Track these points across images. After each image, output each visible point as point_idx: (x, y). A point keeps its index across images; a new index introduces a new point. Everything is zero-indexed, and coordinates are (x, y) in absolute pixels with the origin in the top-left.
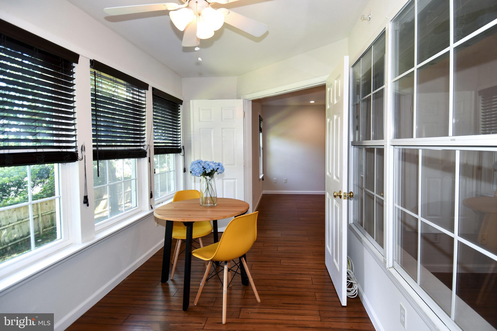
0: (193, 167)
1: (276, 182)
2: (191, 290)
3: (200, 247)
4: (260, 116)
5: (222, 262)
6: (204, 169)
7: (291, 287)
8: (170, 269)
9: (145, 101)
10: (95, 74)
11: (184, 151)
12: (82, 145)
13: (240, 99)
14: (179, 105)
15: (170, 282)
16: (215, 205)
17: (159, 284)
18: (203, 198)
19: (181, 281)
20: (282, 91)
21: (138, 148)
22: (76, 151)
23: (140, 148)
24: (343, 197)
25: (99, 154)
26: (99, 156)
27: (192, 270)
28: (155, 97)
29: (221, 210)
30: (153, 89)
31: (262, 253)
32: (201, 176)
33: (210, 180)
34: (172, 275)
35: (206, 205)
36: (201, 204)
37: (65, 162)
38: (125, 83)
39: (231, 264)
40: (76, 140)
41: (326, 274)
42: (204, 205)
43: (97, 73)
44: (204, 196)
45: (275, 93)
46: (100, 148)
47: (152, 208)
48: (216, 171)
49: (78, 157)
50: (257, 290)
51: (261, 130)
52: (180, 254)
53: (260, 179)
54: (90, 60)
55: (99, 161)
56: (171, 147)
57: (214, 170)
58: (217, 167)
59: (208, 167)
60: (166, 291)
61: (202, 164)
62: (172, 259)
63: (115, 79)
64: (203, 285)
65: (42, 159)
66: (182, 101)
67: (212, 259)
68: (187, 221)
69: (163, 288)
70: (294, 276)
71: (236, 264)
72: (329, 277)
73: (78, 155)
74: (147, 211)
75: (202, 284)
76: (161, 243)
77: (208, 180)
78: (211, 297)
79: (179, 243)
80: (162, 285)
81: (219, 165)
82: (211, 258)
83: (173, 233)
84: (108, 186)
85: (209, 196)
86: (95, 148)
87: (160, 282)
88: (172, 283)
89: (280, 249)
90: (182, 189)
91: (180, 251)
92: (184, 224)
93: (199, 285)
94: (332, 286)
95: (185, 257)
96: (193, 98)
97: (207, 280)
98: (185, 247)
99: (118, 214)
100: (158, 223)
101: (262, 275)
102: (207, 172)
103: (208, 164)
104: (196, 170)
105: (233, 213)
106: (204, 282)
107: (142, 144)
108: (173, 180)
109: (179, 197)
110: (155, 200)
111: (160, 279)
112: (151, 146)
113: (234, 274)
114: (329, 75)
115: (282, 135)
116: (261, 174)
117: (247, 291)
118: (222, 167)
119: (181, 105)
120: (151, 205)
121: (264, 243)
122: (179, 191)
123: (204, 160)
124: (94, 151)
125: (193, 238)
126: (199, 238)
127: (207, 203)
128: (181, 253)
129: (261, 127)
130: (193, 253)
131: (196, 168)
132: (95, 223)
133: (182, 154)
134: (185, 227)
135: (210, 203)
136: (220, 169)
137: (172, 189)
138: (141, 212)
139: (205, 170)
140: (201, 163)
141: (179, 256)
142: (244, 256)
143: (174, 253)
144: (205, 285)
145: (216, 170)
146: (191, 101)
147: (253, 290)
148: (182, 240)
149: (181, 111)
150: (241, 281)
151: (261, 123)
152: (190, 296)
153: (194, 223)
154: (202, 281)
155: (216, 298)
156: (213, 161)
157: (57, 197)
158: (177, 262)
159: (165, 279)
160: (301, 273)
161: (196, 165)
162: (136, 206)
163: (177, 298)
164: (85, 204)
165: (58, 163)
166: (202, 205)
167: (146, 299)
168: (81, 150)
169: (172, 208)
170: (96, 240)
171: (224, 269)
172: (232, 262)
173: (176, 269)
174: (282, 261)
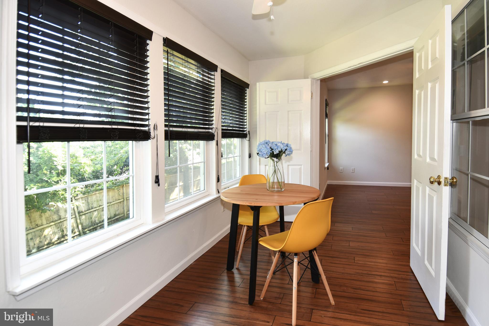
0: (260, 148)
1: (342, 172)
2: (257, 282)
3: (266, 236)
4: (326, 100)
5: (290, 253)
6: (272, 149)
7: (371, 290)
8: (235, 257)
9: (214, 83)
10: (167, 52)
11: (250, 136)
12: (155, 125)
13: (308, 78)
14: (246, 89)
15: (235, 271)
16: (283, 190)
17: (224, 272)
18: (270, 183)
19: (247, 271)
20: (357, 65)
21: (207, 130)
22: (149, 129)
23: (208, 130)
24: (443, 183)
25: (170, 133)
26: (170, 135)
27: (258, 260)
28: (223, 79)
29: (290, 195)
30: (222, 71)
31: (332, 247)
32: (268, 157)
33: (277, 162)
34: (237, 264)
35: (273, 189)
36: (268, 188)
37: (138, 140)
38: (196, 64)
39: (300, 257)
40: (149, 118)
41: (412, 278)
42: (271, 189)
43: (170, 52)
44: (271, 181)
45: (349, 68)
46: (171, 129)
47: (219, 192)
48: (284, 153)
49: (151, 135)
50: (330, 290)
51: (327, 116)
52: (245, 242)
53: (325, 168)
54: (164, 38)
55: (170, 141)
56: (237, 131)
57: (282, 151)
58: (285, 148)
59: (276, 147)
60: (231, 280)
61: (270, 145)
62: (237, 246)
63: (186, 59)
64: (270, 278)
65: (117, 135)
66: (249, 85)
67: (280, 250)
68: (254, 205)
69: (229, 277)
70: (372, 278)
71: (307, 258)
72: (416, 282)
73: (151, 134)
74: (214, 195)
75: (269, 276)
76: (226, 229)
77: (275, 163)
78: (279, 292)
79: (245, 230)
80: (227, 273)
81: (287, 146)
82: (280, 248)
83: (239, 219)
84: (178, 168)
85: (276, 180)
86: (167, 129)
87: (225, 270)
88: (237, 272)
89: (352, 244)
90: (247, 173)
91: (245, 238)
92: (251, 209)
93: (266, 277)
94: (422, 294)
95: (251, 245)
96: (259, 81)
97: (274, 273)
98: (251, 234)
99: (187, 196)
100: (224, 207)
101: (334, 273)
102: (275, 153)
103: (276, 145)
104: (263, 151)
105: (303, 199)
106: (271, 275)
107: (210, 127)
108: (239, 165)
109: (245, 181)
110: (222, 184)
111: (226, 266)
112: (218, 129)
113: (304, 269)
114: (418, 38)
115: (349, 121)
116: (326, 163)
117: (317, 290)
118: (291, 148)
119: (247, 89)
120: (218, 190)
121: (333, 236)
122: (244, 175)
123: (271, 141)
124: (165, 131)
125: (260, 225)
126: (265, 225)
127: (274, 188)
128: (247, 241)
129: (327, 112)
130: (260, 241)
131: (263, 148)
132: (165, 205)
133: (248, 139)
134: (252, 211)
135: (277, 188)
136: (288, 151)
137: (238, 175)
138: (208, 195)
139: (273, 151)
140: (268, 143)
141: (244, 243)
142: (315, 249)
143: (239, 240)
144: (272, 278)
145: (284, 151)
146: (258, 84)
147: (326, 289)
148: (248, 226)
149: (247, 95)
150: (310, 277)
151: (327, 108)
152: (256, 289)
153: (261, 209)
154: (269, 273)
155: (284, 294)
156: (281, 142)
157: (131, 176)
158: (243, 250)
159: (230, 267)
160: (381, 275)
161: (263, 145)
162: (204, 190)
163: (242, 289)
164: (156, 184)
165: (132, 140)
166: (269, 190)
167: (212, 287)
168: (154, 128)
169: (239, 191)
170: (166, 221)
171: (294, 262)
172: (301, 255)
173: (241, 257)
174: (356, 259)
